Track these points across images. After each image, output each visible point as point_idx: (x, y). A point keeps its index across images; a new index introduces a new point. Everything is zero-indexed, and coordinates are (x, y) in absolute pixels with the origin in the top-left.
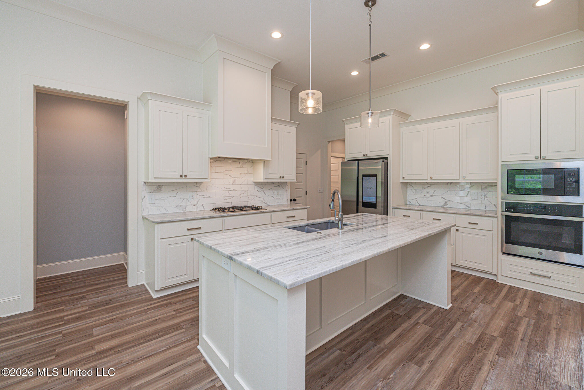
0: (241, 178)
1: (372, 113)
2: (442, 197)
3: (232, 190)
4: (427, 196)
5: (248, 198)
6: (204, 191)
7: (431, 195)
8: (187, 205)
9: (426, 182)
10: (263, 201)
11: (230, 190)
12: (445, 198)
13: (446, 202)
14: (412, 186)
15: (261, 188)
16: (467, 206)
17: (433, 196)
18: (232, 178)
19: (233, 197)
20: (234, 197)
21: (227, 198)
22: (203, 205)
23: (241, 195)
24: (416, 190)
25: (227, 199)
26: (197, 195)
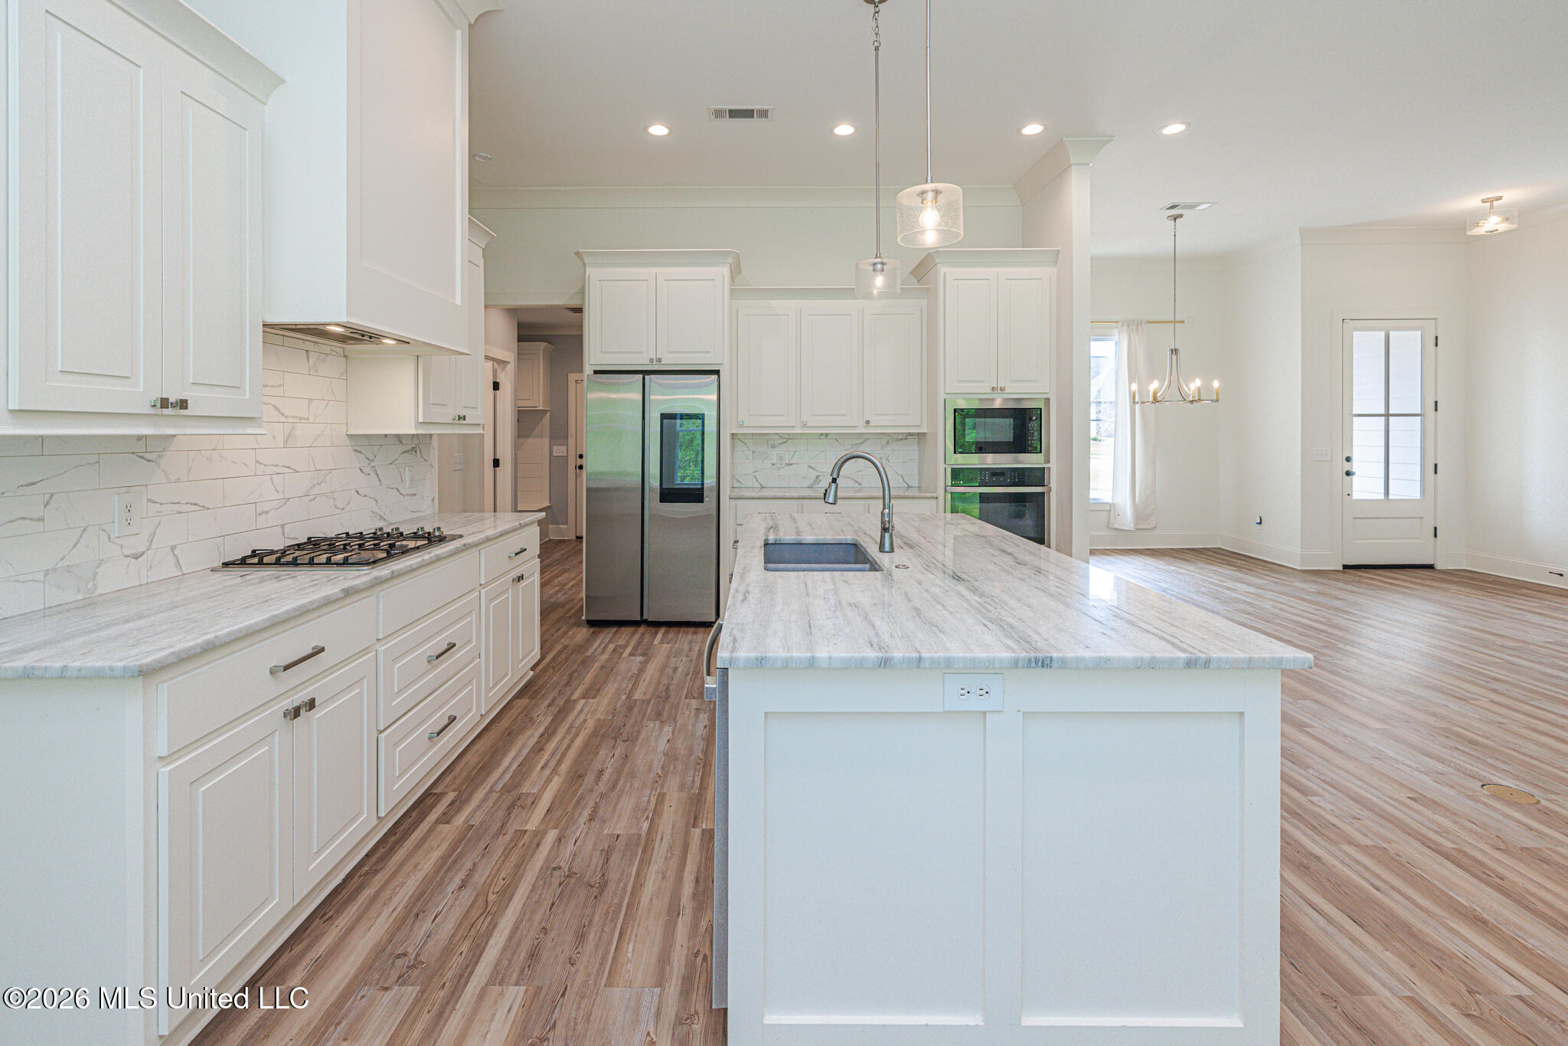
0: (311, 421)
1: (883, 264)
2: (810, 467)
3: (286, 470)
4: (779, 465)
5: (335, 499)
6: (178, 481)
7: (787, 462)
8: (101, 563)
9: (777, 434)
10: (376, 510)
11: (280, 470)
12: (817, 469)
13: (818, 477)
14: (745, 444)
15: (368, 459)
16: (856, 482)
17: (791, 464)
18: (283, 419)
19: (288, 499)
20: (291, 500)
21: (267, 507)
22: (173, 548)
23: (315, 491)
24: (754, 452)
25: (267, 513)
26: (149, 500)
